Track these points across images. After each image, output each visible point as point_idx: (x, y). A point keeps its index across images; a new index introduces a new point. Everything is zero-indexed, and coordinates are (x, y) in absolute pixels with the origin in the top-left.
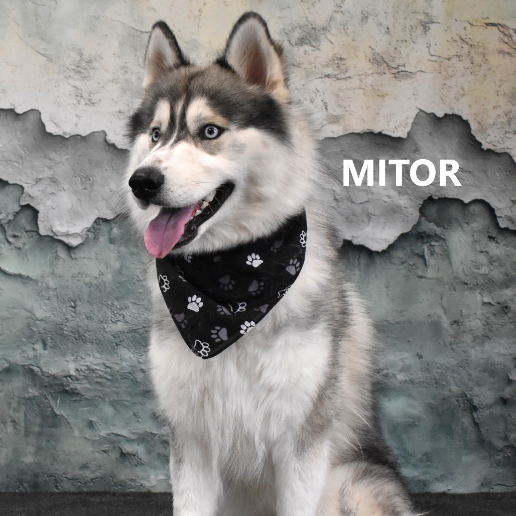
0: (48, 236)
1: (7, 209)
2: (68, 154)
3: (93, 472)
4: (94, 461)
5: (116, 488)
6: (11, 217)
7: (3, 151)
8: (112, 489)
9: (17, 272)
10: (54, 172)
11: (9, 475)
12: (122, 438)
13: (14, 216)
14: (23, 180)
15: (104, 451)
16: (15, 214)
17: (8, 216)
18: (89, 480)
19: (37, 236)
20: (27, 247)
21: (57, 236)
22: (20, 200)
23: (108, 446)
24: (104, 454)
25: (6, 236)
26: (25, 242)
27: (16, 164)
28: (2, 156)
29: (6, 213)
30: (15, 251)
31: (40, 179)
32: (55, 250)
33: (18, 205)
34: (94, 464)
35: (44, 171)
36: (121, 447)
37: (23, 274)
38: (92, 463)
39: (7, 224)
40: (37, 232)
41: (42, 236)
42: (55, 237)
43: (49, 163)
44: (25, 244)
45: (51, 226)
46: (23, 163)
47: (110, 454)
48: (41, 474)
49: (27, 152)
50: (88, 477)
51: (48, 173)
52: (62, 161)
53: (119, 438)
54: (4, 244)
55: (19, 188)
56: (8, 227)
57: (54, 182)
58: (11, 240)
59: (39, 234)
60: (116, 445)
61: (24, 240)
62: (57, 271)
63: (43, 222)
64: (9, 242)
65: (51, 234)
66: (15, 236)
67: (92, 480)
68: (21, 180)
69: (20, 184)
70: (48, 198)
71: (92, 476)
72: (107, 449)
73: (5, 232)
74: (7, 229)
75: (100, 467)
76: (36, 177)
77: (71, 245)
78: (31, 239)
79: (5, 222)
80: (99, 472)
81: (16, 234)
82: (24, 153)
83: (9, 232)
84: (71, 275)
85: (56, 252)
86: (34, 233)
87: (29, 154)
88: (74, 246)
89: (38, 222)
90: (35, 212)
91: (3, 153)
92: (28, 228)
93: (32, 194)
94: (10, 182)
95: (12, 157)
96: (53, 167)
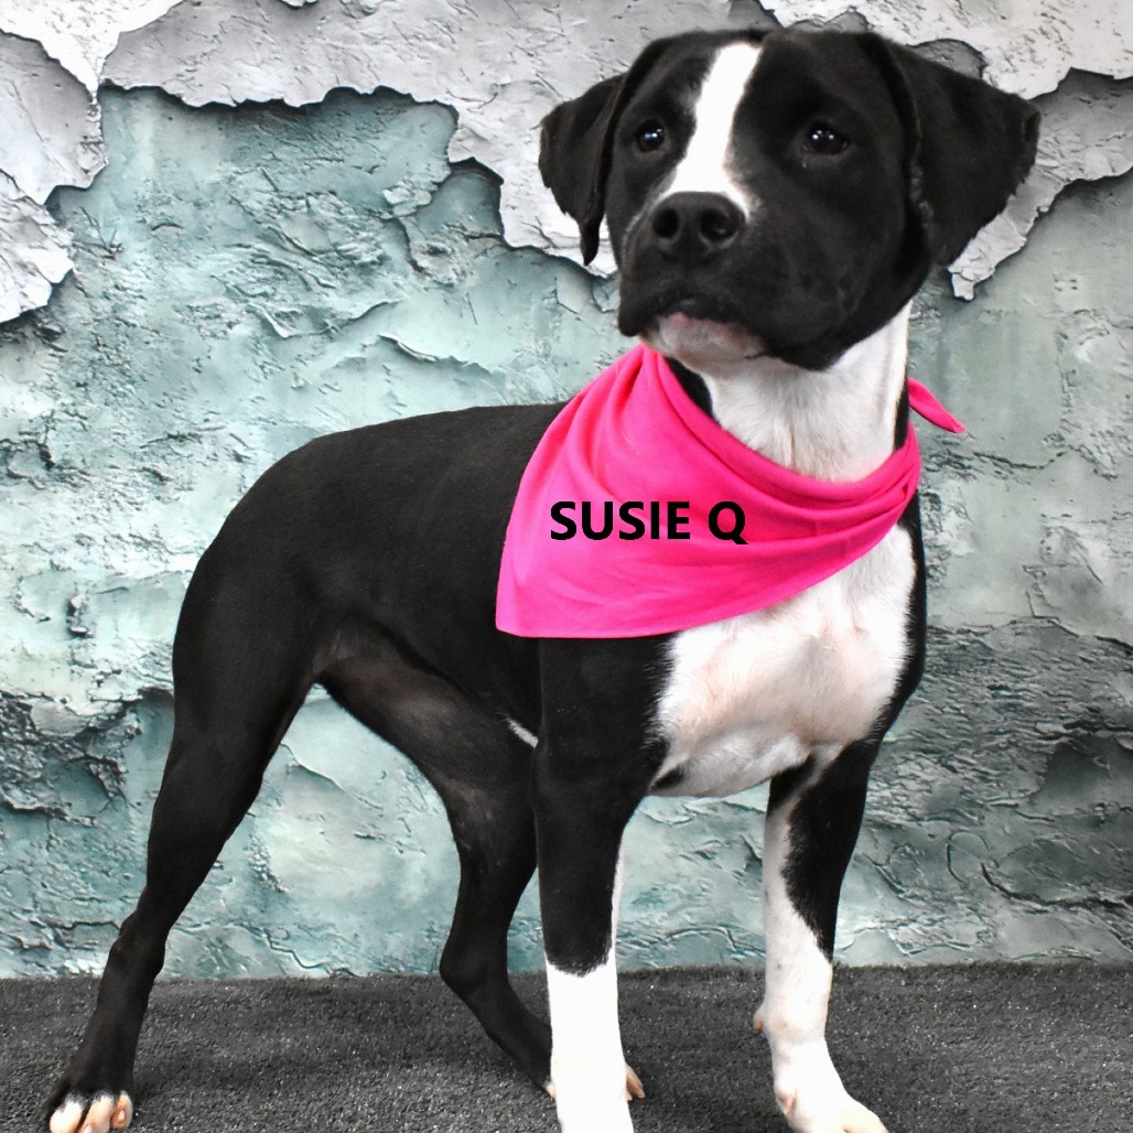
0: (530, 248)
1: (410, 174)
2: (582, 15)
3: (672, 913)
4: (675, 883)
5: (739, 956)
6: (423, 198)
7: (395, 11)
8: (729, 960)
9: (443, 355)
10: (544, 65)
11: (436, 929)
12: (750, 814)
13: (432, 193)
14: (455, 89)
15: (703, 854)
16: (434, 188)
17: (413, 195)
18: (663, 937)
19: (499, 251)
20: (470, 281)
21: (555, 247)
22: (447, 147)
23: (712, 838)
24: (704, 863)
25: (409, 250)
26: (466, 267)
27: (434, 46)
28: (394, 23)
29: (409, 186)
30: (439, 294)
31: (503, 86)
32: (552, 288)
33: (443, 163)
34: (674, 890)
35: (514, 62)
36: (748, 840)
37: (459, 359)
38: (670, 887)
39: (412, 218)
40: (500, 238)
41: (513, 249)
42: (551, 252)
43: (527, 41)
44: (464, 273)
45: (537, 219)
46: (454, 42)
47: (717, 860)
48: (525, 922)
49: (465, 11)
50: (659, 927)
51: (526, 69)
52: (566, 33)
53: (744, 815)
54: (406, 276)
55: (445, 112)
56: (416, 225)
57: (542, 93)
58: (424, 262)
59: (505, 245)
60: (736, 835)
61: (463, 260)
62: (556, 350)
63: (513, 208)
64: (418, 269)
65: (538, 243)
66: (435, 252)
67: (670, 935)
68: (448, 92)
69: (448, 103)
70: (528, 139)
71: (672, 925)
72: (709, 846)
73: (407, 240)
74: (411, 231)
75: (691, 898)
76: (494, 81)
77: (596, 274)
78: (482, 258)
79: (406, 212)
80: (690, 914)
81: (440, 245)
82: (455, 12)
83: (419, 241)
84: (599, 359)
85: (555, 292)
86: (491, 242)
87: (470, 14)
88: (604, 276)
89: (501, 211)
90: (494, 181)
91: (396, 17)
92: (473, 228)
93: (480, 131)
94: (418, 99)
95: (423, 26)
96: (539, 50)
